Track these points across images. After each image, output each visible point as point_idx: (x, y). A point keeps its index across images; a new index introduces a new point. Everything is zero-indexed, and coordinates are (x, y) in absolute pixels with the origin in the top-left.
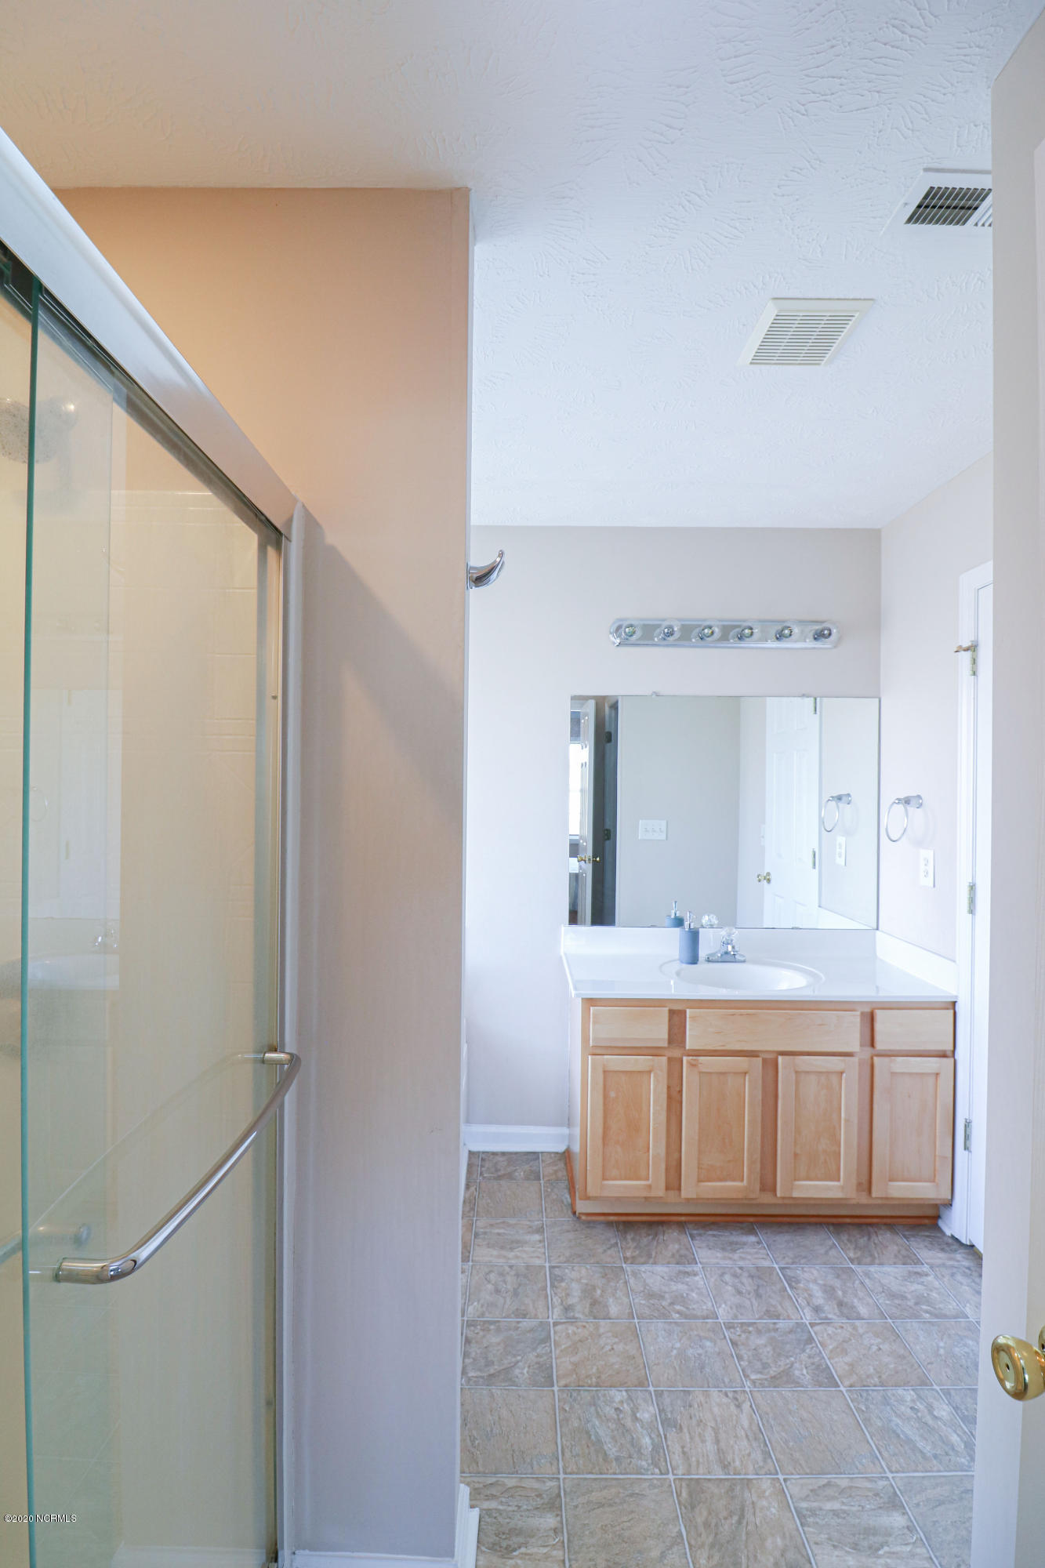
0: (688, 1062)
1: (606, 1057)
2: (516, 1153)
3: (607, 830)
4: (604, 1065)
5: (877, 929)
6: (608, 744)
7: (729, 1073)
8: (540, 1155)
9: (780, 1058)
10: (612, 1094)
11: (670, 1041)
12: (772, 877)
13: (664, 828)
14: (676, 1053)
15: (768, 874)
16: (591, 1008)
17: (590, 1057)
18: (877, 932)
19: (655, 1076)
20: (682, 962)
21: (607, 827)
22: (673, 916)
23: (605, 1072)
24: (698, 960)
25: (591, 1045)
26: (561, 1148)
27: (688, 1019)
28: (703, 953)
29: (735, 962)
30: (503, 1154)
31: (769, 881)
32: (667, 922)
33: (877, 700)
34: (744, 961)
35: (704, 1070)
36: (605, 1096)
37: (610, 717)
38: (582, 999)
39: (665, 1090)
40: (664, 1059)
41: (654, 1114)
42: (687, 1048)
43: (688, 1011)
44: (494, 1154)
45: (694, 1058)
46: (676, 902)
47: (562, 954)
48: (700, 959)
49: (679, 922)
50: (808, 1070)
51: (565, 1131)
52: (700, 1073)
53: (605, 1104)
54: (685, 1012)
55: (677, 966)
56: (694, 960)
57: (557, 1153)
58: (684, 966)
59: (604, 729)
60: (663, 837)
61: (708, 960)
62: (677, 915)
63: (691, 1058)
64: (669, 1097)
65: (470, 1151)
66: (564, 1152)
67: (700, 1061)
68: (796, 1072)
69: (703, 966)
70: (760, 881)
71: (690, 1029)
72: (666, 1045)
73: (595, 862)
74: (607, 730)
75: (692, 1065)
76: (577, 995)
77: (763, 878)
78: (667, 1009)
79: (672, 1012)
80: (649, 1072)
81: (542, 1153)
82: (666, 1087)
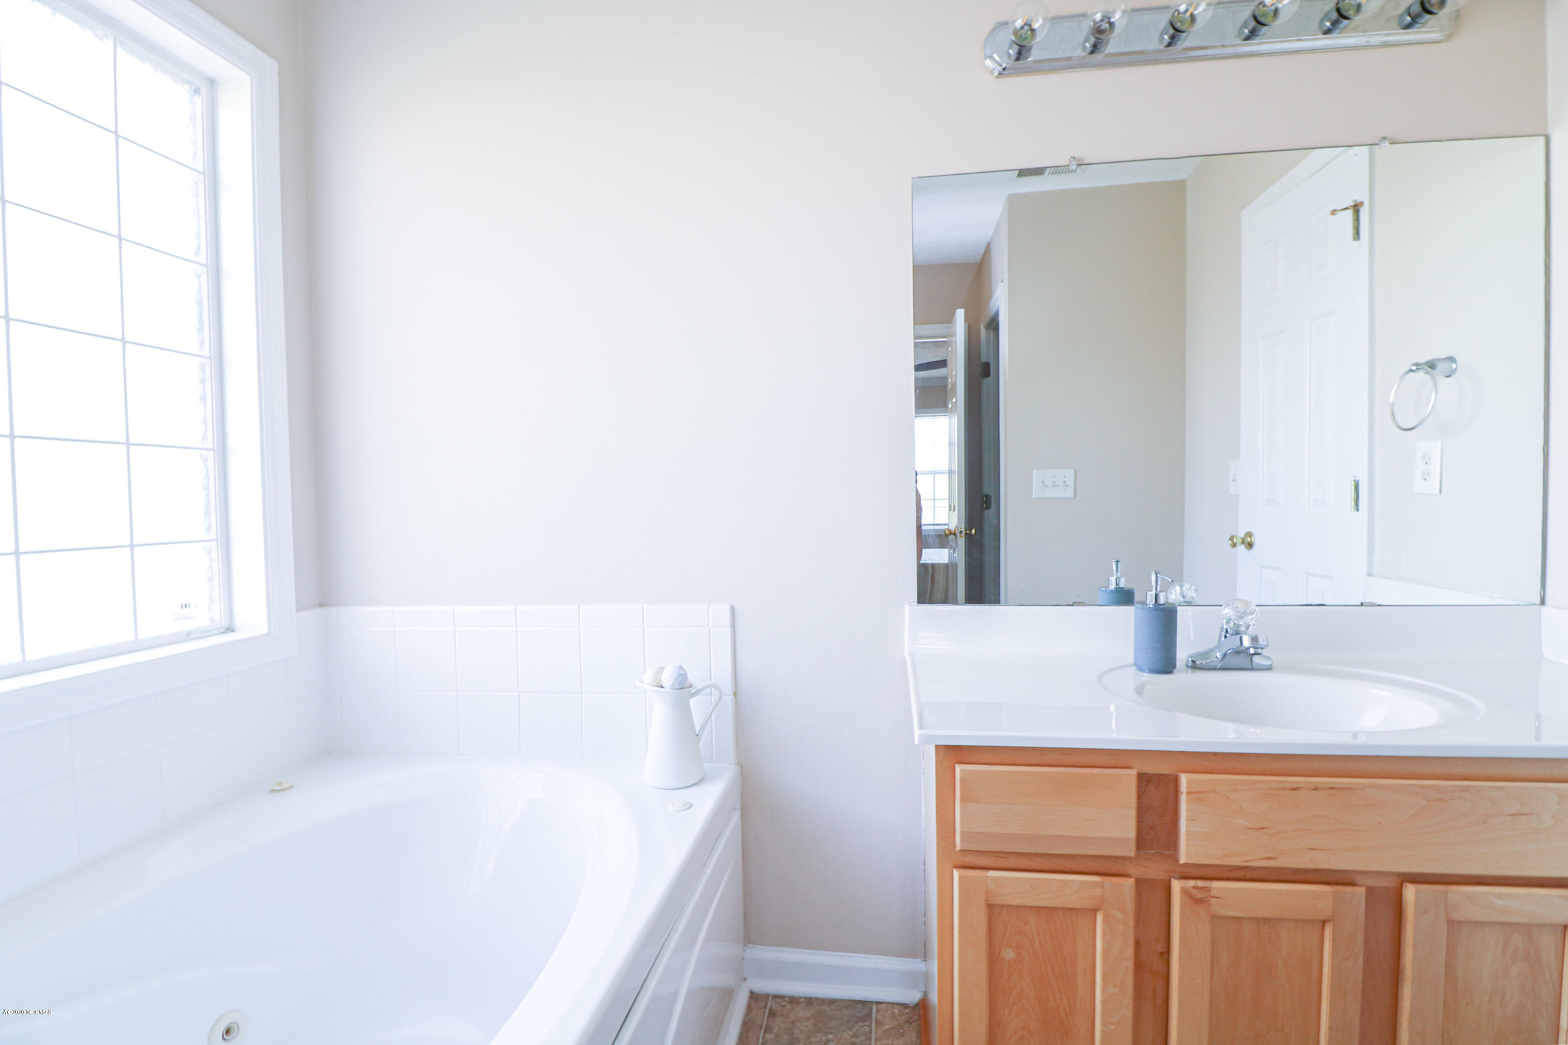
0: (1185, 892)
1: (991, 873)
2: (831, 1002)
3: (986, 496)
4: (987, 892)
5: (1543, 602)
6: (986, 380)
7: (1287, 920)
8: (874, 1007)
9: (1410, 891)
10: (1009, 954)
11: (1142, 842)
12: (1257, 540)
13: (1071, 482)
14: (1155, 870)
15: (1249, 534)
16: (958, 768)
17: (956, 873)
18: (1544, 609)
19: (1104, 921)
20: (1140, 669)
21: (986, 491)
22: (1112, 587)
23: (990, 907)
24: (1174, 666)
25: (958, 848)
26: (914, 997)
27: (1183, 798)
28: (1182, 654)
29: (1252, 669)
30: (810, 1001)
31: (1250, 545)
32: (1102, 597)
33: (1541, 141)
34: (1269, 668)
35: (1224, 912)
36: (993, 960)
37: (988, 341)
38: (937, 746)
39: (1130, 951)
40: (1129, 883)
41: (1104, 1003)
42: (1183, 860)
43: (1184, 778)
44: (794, 1000)
45: (1200, 883)
46: (1117, 562)
47: (906, 655)
48: (1178, 663)
49: (1125, 597)
50: (1481, 918)
51: (918, 965)
52: (1214, 918)
53: (991, 976)
54: (1176, 780)
55: (1132, 678)
56: (1166, 665)
57: (905, 1006)
58: (1146, 676)
59: (979, 357)
60: (1070, 493)
61: (1194, 666)
62: (1122, 585)
63: (1192, 883)
64: (1139, 966)
65: (751, 992)
66: (917, 1005)
67: (1213, 893)
68: (1450, 922)
69: (1181, 678)
70: (1234, 545)
71: (1189, 820)
72: (1131, 851)
73: (968, 536)
74: (984, 360)
75: (1195, 900)
76: (926, 739)
77: (1240, 541)
78: (1134, 772)
79: (1144, 779)
80: (1094, 911)
81: (878, 1003)
82: (1131, 943)
